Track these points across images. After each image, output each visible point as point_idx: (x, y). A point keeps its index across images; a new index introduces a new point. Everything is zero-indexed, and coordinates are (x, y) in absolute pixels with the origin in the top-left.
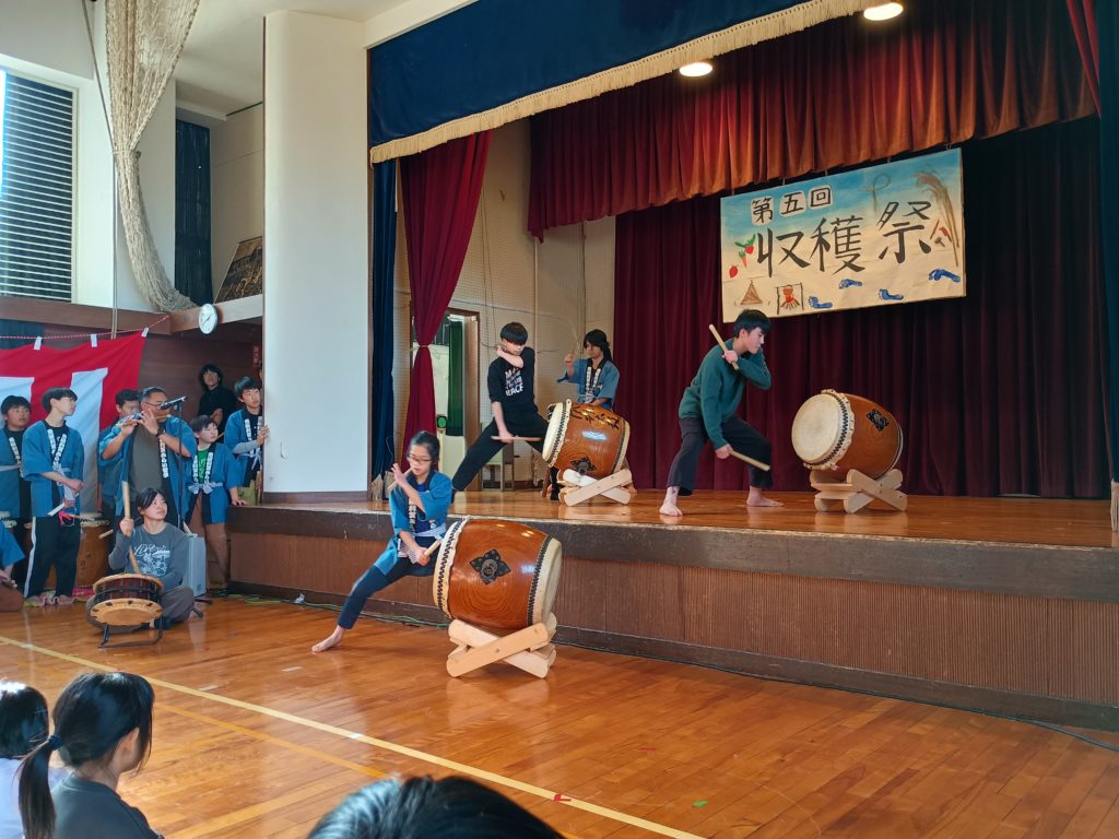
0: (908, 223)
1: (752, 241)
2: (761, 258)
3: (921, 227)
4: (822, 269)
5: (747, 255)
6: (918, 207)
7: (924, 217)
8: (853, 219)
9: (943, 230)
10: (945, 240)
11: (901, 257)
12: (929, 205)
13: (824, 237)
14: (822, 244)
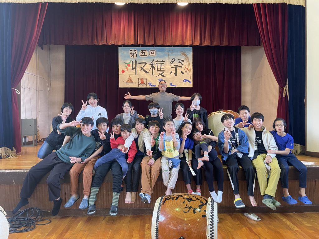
0: (178, 65)
1: (130, 63)
2: (133, 69)
3: (181, 67)
4: (153, 75)
5: (128, 67)
6: (181, 61)
7: (182, 64)
8: (162, 61)
9: (187, 68)
10: (188, 71)
11: (176, 74)
12: (184, 61)
13: (153, 65)
14: (153, 67)
